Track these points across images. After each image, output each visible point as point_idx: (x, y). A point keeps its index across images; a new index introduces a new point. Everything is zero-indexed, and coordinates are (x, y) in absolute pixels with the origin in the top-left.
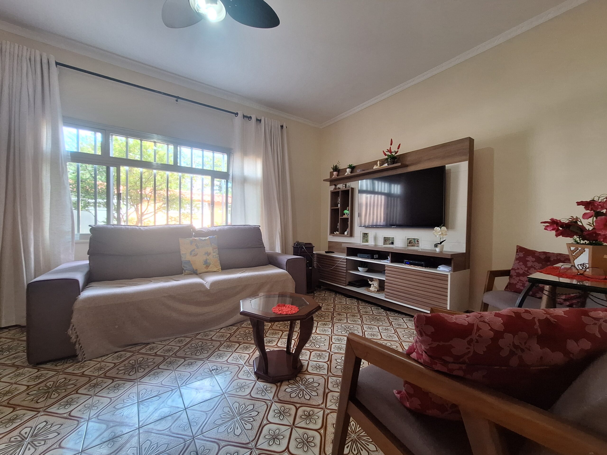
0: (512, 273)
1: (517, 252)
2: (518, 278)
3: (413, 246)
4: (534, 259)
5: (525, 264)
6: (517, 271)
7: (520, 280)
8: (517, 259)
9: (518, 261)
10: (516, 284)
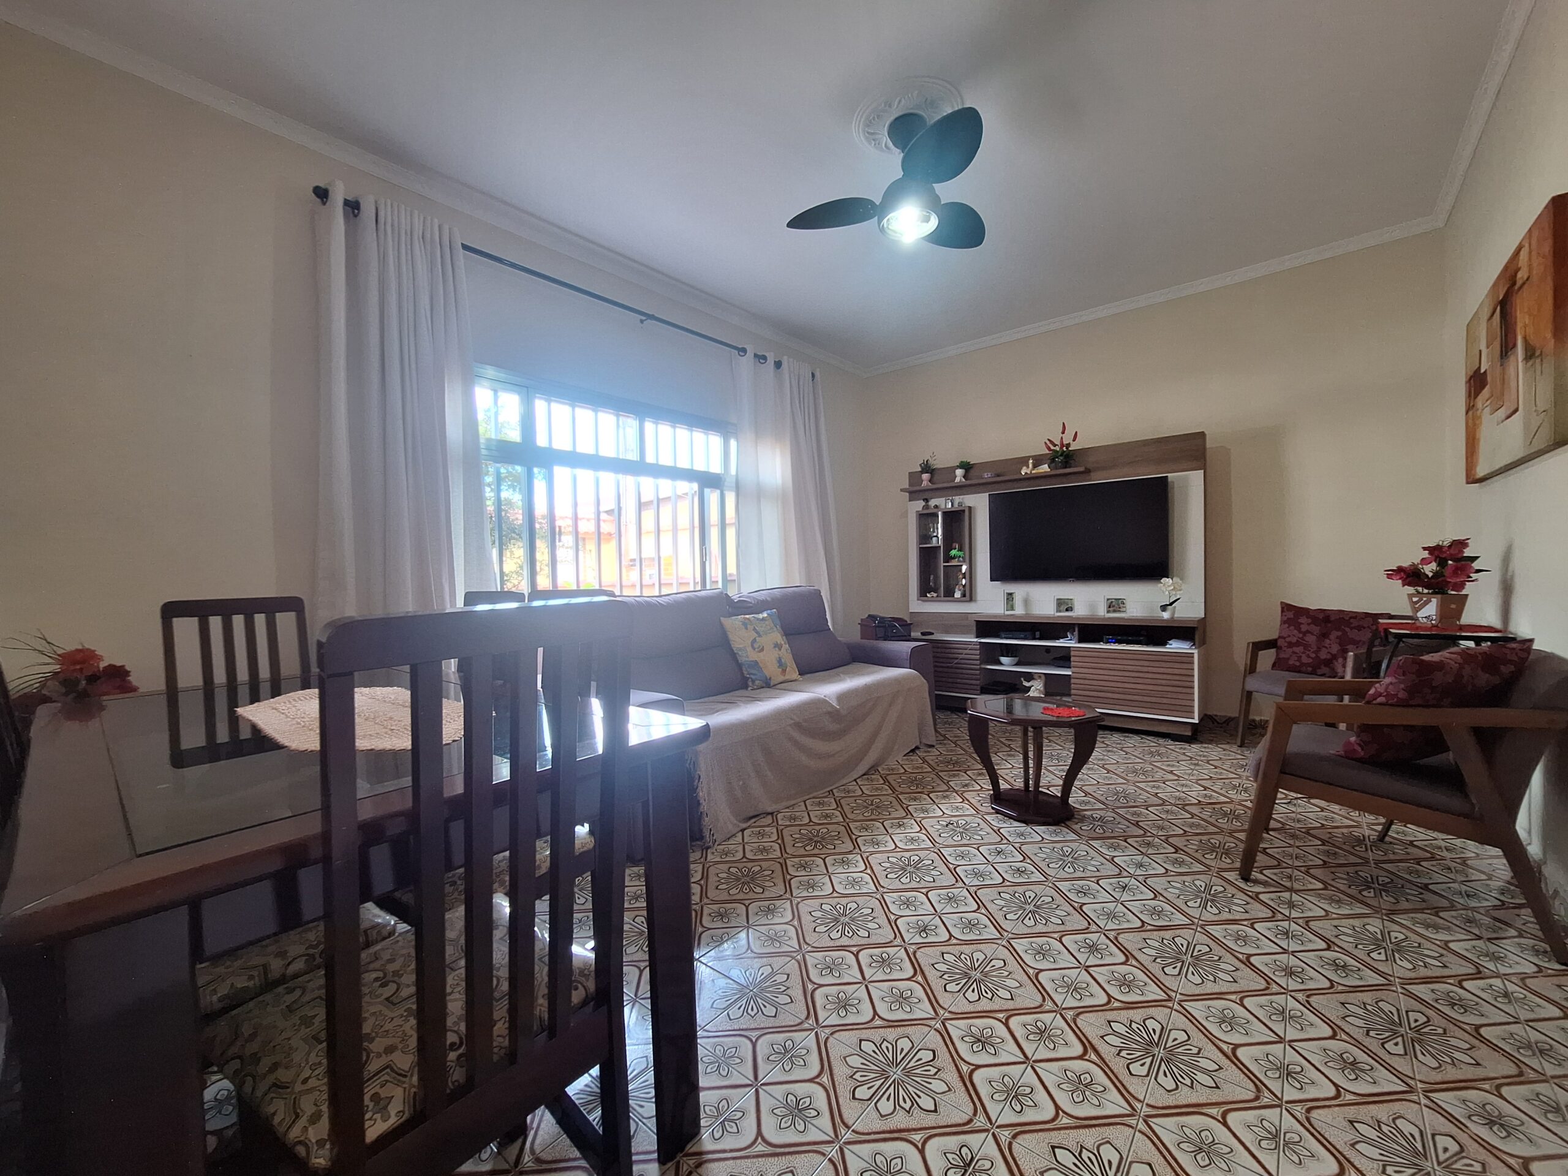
0: (1280, 643)
1: (1282, 611)
2: (1290, 650)
3: (1114, 611)
4: (1310, 621)
5: (1298, 627)
6: (1288, 639)
7: (1294, 653)
8: (1283, 622)
9: (1287, 625)
10: (1288, 659)
